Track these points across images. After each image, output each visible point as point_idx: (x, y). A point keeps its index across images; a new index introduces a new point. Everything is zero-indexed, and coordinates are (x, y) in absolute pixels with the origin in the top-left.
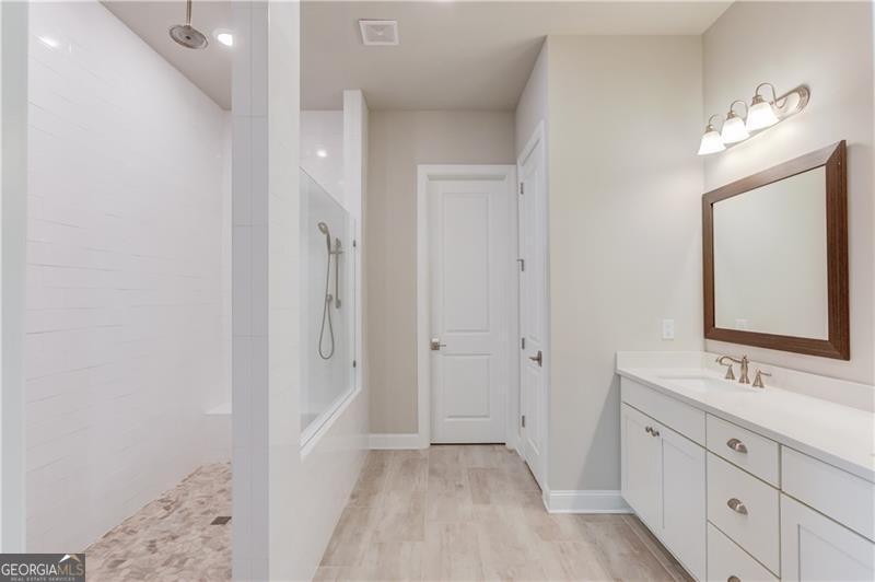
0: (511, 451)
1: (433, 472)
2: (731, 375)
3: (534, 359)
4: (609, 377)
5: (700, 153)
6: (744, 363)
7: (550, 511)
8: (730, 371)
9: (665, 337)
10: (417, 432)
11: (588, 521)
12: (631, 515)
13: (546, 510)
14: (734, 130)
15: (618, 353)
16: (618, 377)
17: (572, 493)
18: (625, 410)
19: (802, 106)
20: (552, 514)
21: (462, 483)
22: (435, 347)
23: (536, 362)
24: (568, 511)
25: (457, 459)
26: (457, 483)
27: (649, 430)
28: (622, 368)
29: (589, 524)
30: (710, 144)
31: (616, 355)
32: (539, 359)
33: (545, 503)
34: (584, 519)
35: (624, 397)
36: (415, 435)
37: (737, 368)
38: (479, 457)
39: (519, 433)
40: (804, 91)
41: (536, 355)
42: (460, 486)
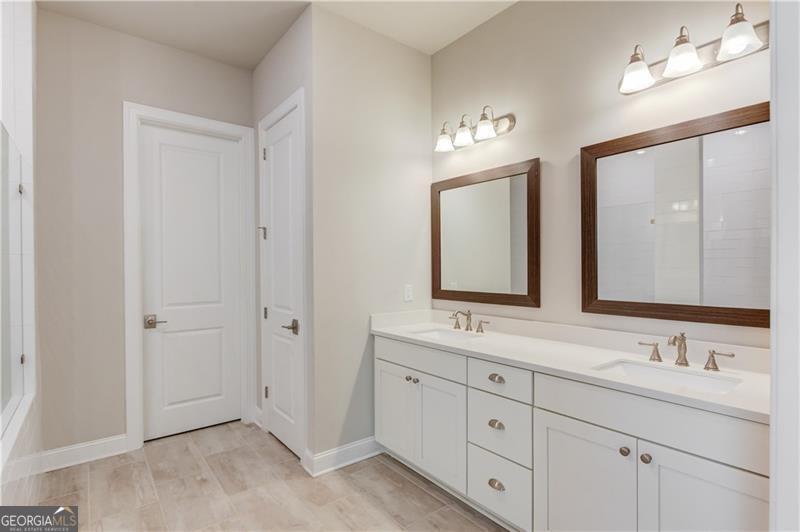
0: (250, 426)
1: (158, 475)
2: (458, 326)
3: (289, 328)
4: (364, 338)
5: (437, 149)
6: (468, 315)
7: (314, 475)
8: (457, 323)
9: (406, 299)
10: (125, 432)
11: (350, 472)
12: (382, 454)
13: (310, 476)
14: (464, 137)
15: (373, 315)
16: (372, 337)
17: (334, 451)
18: (378, 364)
19: (510, 129)
20: (317, 477)
21: (204, 477)
22: (150, 324)
23: (291, 331)
24: (332, 469)
25: (187, 449)
26: (199, 478)
27: (408, 379)
28: (376, 328)
29: (352, 475)
30: (444, 144)
31: (370, 317)
32: (295, 328)
33: (307, 469)
34: (347, 472)
35: (378, 354)
36: (122, 437)
37: (462, 319)
38: (215, 442)
39: (260, 405)
40: (512, 118)
41: (290, 324)
42: (204, 481)
